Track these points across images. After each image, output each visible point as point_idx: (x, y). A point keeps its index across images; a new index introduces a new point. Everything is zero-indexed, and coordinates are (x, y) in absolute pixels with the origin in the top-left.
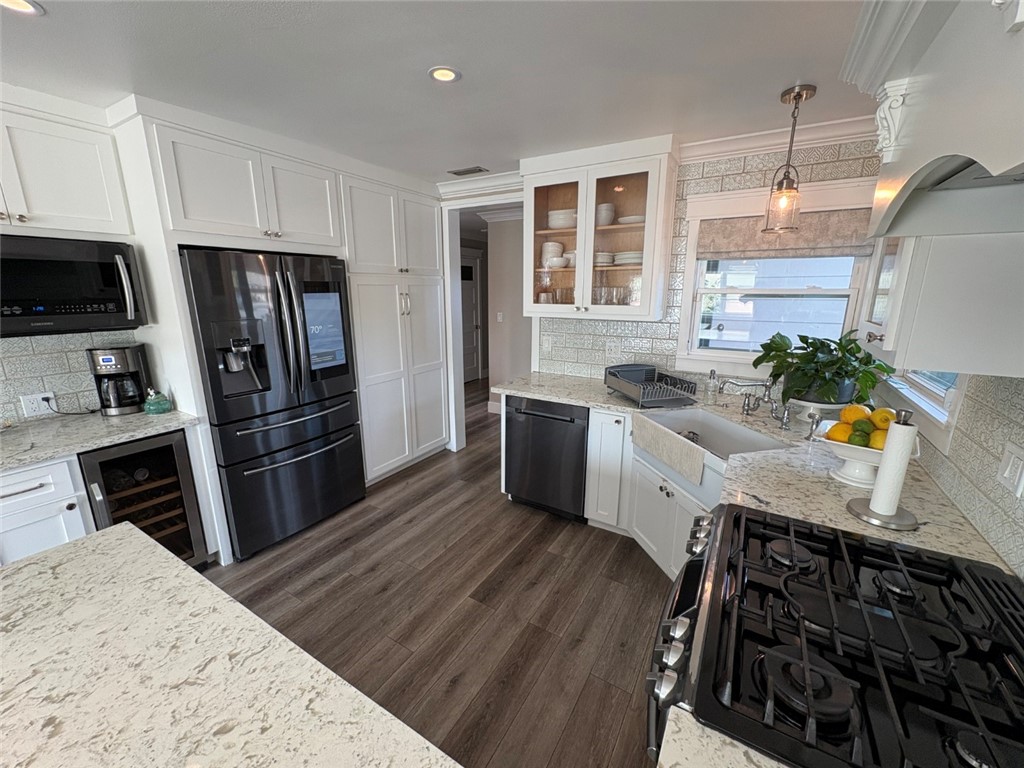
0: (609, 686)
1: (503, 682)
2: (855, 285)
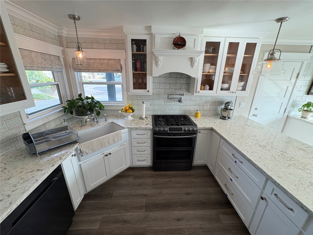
0: (153, 185)
1: (169, 206)
2: (56, 80)
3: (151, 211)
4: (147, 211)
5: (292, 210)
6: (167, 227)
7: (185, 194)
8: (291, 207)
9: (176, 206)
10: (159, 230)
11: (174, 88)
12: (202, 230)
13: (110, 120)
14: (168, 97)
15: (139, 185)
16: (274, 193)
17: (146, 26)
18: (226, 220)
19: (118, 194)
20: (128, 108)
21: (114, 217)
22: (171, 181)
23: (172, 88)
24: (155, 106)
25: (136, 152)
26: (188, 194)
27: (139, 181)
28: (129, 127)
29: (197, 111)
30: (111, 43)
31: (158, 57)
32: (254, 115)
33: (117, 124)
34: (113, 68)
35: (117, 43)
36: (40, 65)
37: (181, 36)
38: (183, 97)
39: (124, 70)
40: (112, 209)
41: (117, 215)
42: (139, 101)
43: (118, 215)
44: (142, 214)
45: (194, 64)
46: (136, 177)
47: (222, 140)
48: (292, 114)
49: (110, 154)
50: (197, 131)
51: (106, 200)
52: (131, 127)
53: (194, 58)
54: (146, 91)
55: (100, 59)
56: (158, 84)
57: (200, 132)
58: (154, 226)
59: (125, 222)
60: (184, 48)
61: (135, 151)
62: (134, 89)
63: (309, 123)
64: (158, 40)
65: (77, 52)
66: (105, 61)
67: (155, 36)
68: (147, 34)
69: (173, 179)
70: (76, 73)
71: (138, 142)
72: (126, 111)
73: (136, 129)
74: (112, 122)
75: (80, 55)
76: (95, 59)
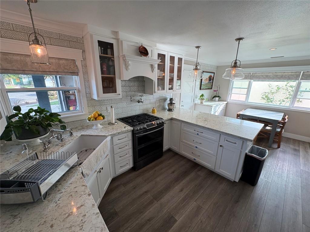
0: (145, 181)
1: (169, 187)
3: (161, 198)
4: (158, 200)
5: (235, 143)
6: (179, 200)
7: (172, 173)
8: (234, 142)
9: (173, 184)
10: (177, 205)
12: (197, 186)
13: (77, 134)
14: (131, 99)
15: (135, 188)
16: (226, 139)
17: (113, 30)
18: (202, 174)
19: (122, 207)
20: (97, 115)
21: (136, 225)
22: (155, 171)
23: (131, 90)
24: (119, 110)
25: (119, 159)
26: (173, 172)
27: (131, 185)
28: (110, 134)
29: (154, 108)
30: (60, 39)
31: (128, 62)
32: (182, 106)
33: (92, 135)
34: (67, 69)
35: (69, 41)
37: (144, 46)
38: (142, 98)
39: (81, 73)
40: (129, 222)
41: (137, 222)
42: (102, 106)
43: (139, 221)
44: (156, 205)
45: (154, 69)
46: (125, 184)
47: (183, 124)
48: (196, 102)
49: (102, 169)
50: (163, 123)
51: (115, 220)
52: (113, 133)
53: (154, 65)
54: (116, 94)
57: (165, 123)
58: (171, 205)
59: (149, 220)
60: (148, 56)
61: (117, 158)
62: (103, 93)
63: (205, 105)
64: (125, 46)
65: (33, 46)
67: (122, 42)
68: (113, 38)
69: (156, 168)
71: (120, 147)
72: (96, 119)
73: (119, 133)
74: (82, 135)
75: (39, 51)
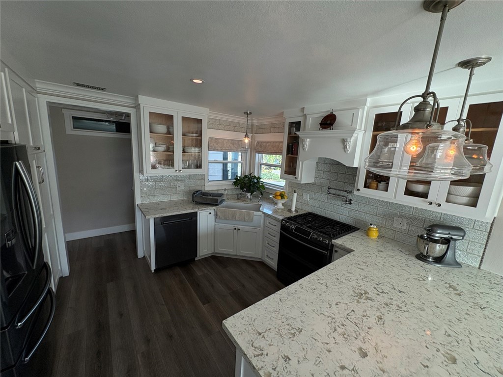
2: (243, 160)
11: (343, 180)
14: (328, 191)
15: (250, 277)
20: (278, 194)
23: (339, 180)
29: (371, 224)
36: (227, 148)
45: (346, 147)
49: (239, 229)
50: (329, 246)
54: (295, 178)
55: (274, 142)
56: (322, 172)
57: (336, 251)
64: (310, 121)
65: (244, 139)
66: (277, 144)
67: (306, 117)
68: (301, 116)
70: (257, 155)
71: (270, 233)
72: (276, 196)
73: (268, 215)
74: (261, 204)
75: (246, 141)
76: (270, 142)
